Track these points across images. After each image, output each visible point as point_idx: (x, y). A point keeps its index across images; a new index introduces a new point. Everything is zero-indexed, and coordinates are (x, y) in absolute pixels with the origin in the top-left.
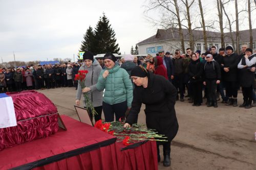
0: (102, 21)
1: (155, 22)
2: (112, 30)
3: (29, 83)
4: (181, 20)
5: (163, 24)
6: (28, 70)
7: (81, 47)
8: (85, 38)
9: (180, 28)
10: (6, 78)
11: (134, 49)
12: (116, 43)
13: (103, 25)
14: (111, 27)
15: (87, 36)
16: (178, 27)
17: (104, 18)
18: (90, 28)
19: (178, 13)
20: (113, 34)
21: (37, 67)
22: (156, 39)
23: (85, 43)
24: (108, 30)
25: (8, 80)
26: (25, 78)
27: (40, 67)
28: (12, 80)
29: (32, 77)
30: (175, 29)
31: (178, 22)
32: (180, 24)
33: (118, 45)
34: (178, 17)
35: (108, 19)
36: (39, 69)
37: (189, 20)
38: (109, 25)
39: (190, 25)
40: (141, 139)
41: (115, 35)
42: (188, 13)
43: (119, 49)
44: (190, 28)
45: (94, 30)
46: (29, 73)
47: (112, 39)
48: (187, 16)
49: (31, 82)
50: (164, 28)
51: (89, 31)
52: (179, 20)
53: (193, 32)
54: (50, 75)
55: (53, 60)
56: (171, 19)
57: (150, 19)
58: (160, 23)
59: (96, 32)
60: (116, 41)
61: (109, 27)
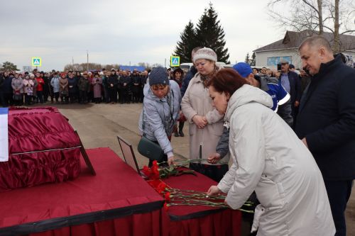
0: (207, 14)
1: (284, 20)
2: (221, 28)
3: (97, 93)
4: (323, 19)
5: (295, 24)
6: (97, 76)
7: (175, 49)
8: (182, 38)
9: (321, 31)
10: (69, 84)
11: (251, 58)
12: (225, 48)
13: (209, 22)
14: (219, 24)
15: (185, 36)
16: (318, 29)
17: (211, 11)
18: (190, 24)
19: (320, 7)
20: (221, 34)
21: (109, 73)
22: (283, 46)
23: (181, 45)
24: (215, 28)
25: (71, 87)
26: (92, 86)
27: (113, 73)
29: (101, 85)
30: (313, 32)
31: (318, 22)
32: (321, 25)
33: (226, 50)
34: (320, 13)
35: (216, 12)
36: (112, 75)
37: (337, 19)
38: (217, 21)
39: (337, 26)
41: (224, 36)
42: (337, 8)
43: (228, 56)
44: (337, 31)
45: (195, 27)
46: (98, 80)
47: (220, 41)
48: (334, 13)
50: (296, 30)
51: (189, 28)
52: (320, 18)
53: (341, 37)
54: (125, 84)
56: (308, 17)
57: (276, 16)
58: (290, 22)
59: (198, 30)
60: (224, 44)
61: (217, 24)
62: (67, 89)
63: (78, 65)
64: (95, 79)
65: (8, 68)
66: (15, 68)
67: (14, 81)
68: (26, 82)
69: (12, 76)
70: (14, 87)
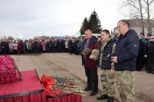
0: (93, 14)
1: (126, 15)
2: (99, 19)
3: (44, 49)
4: (143, 14)
5: (130, 16)
6: (44, 41)
7: (80, 29)
8: (83, 24)
9: (142, 19)
11: (113, 31)
13: (94, 17)
14: (98, 18)
15: (84, 23)
16: (141, 18)
17: (94, 12)
18: (86, 18)
19: (141, 9)
21: (49, 40)
23: (82, 27)
24: (96, 20)
25: (33, 46)
26: (42, 46)
27: (51, 40)
29: (46, 45)
30: (139, 19)
31: (140, 15)
32: (142, 16)
33: (102, 29)
34: (141, 11)
35: (97, 13)
36: (50, 41)
37: (148, 13)
38: (97, 16)
39: (149, 16)
41: (100, 22)
42: (148, 9)
44: (149, 19)
45: (88, 19)
47: (99, 25)
48: (147, 11)
49: (45, 49)
50: (131, 19)
51: (85, 20)
52: (141, 13)
53: (151, 21)
54: (56, 45)
55: (65, 36)
56: (136, 13)
57: (122, 13)
58: (129, 16)
59: (89, 20)
60: (101, 26)
61: (97, 18)
62: (31, 47)
63: (39, 37)
64: (43, 43)
65: (10, 39)
66: (13, 39)
67: (10, 44)
68: (15, 45)
70: (10, 47)
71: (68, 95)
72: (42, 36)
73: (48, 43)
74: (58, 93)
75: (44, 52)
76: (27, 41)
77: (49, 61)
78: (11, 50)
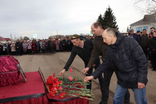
0: (108, 10)
1: (143, 10)
2: (114, 16)
3: (58, 48)
5: (148, 11)
6: (57, 40)
12: (116, 25)
13: (109, 13)
14: (113, 14)
15: (99, 20)
17: (109, 9)
18: (100, 15)
20: (114, 19)
21: (62, 39)
22: (143, 22)
24: (111, 16)
26: (55, 45)
28: (49, 46)
29: (59, 44)
33: (117, 26)
35: (111, 9)
36: (63, 40)
38: (112, 13)
40: (74, 96)
41: (116, 19)
43: (118, 28)
45: (103, 16)
46: (58, 42)
47: (114, 22)
50: (148, 14)
51: (100, 17)
54: (69, 43)
56: (154, 7)
57: (139, 9)
58: (146, 11)
59: (104, 18)
60: (116, 23)
61: (112, 14)
62: (45, 47)
63: (54, 36)
64: (56, 42)
65: (26, 39)
66: (28, 39)
69: (23, 43)
70: (24, 47)
71: (73, 99)
72: (57, 35)
73: (61, 42)
74: (62, 96)
75: (58, 51)
76: (40, 41)
77: (61, 60)
78: (25, 50)
